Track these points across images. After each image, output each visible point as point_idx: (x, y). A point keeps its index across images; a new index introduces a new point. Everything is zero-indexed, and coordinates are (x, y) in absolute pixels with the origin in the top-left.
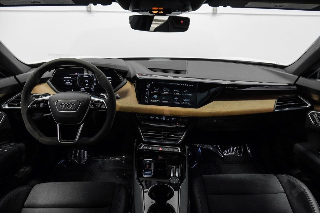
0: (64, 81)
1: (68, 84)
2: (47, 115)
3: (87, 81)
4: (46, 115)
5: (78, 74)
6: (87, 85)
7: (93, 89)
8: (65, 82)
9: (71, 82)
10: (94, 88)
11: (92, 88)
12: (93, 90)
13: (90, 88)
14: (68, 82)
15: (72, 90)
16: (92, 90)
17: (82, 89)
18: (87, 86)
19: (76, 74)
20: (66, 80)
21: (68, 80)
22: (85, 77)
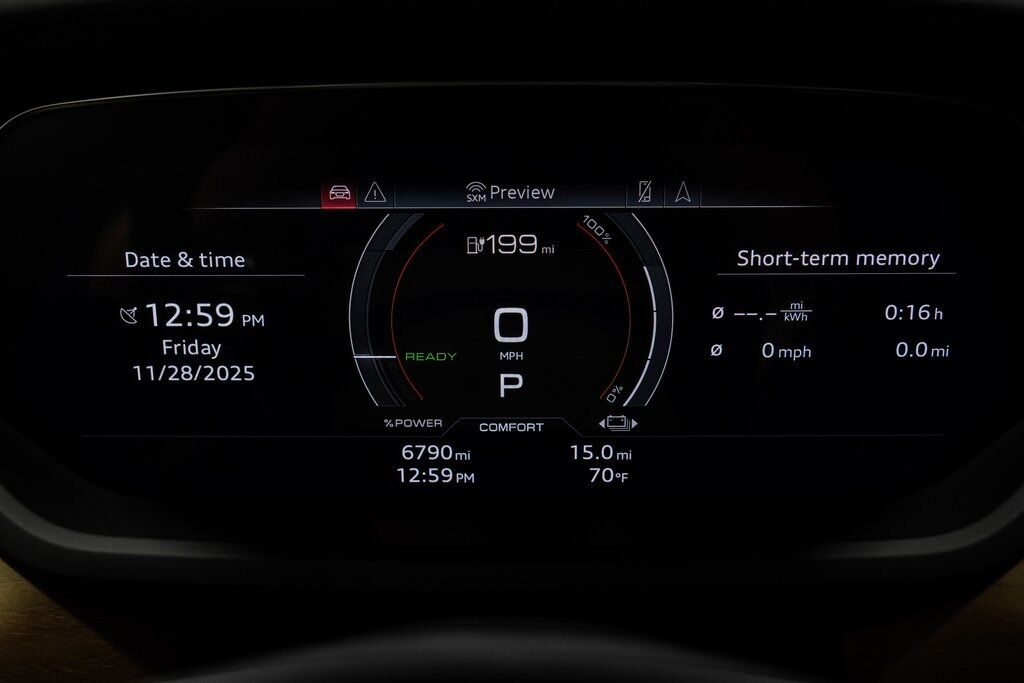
1: (187, 373)
5: (376, 198)
6: (510, 382)
7: (607, 451)
8: (146, 342)
9: (235, 344)
10: (620, 441)
11: (598, 438)
12: (607, 476)
13: (554, 442)
14: (192, 348)
16: (584, 467)
17: (433, 458)
18: (515, 407)
19: (340, 193)
20: (165, 314)
21: (188, 303)
22: (498, 246)
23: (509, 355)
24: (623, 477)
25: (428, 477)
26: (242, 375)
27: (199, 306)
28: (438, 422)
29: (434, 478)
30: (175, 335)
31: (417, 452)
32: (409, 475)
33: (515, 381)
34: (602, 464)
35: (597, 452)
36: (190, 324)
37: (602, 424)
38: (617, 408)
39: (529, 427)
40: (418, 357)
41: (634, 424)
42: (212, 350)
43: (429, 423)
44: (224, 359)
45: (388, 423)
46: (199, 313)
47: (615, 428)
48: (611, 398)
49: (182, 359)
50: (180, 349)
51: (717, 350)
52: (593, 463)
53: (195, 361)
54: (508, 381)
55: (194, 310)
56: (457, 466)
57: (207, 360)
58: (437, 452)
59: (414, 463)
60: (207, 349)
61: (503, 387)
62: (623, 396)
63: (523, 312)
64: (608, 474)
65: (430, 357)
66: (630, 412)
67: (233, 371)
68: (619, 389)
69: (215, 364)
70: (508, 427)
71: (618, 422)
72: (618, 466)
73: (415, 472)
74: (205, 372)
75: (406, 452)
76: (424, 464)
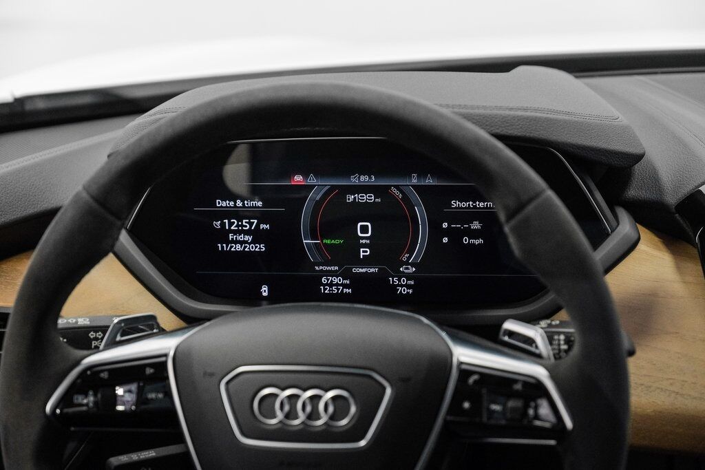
0: (217, 224)
1: (239, 248)
2: (135, 457)
3: (364, 229)
4: (124, 459)
5: (312, 180)
6: (364, 252)
7: (404, 281)
8: (223, 235)
9: (258, 236)
10: (409, 277)
11: (400, 275)
12: (404, 291)
14: (241, 238)
15: (265, 291)
16: (394, 287)
17: (335, 282)
18: (366, 262)
19: (298, 179)
20: (231, 224)
21: (240, 220)
22: (359, 199)
23: (364, 241)
24: (411, 291)
25: (332, 290)
26: (260, 248)
27: (244, 221)
28: (337, 268)
29: (335, 291)
30: (235, 232)
31: (328, 280)
32: (325, 289)
33: (366, 252)
34: (402, 286)
35: (399, 281)
36: (240, 228)
37: (401, 269)
38: (407, 263)
39: (372, 270)
40: (328, 242)
41: (414, 269)
42: (249, 238)
43: (333, 268)
44: (253, 242)
45: (317, 268)
46: (244, 224)
47: (406, 271)
48: (404, 259)
49: (236, 242)
50: (236, 238)
51: (445, 240)
52: (398, 285)
53: (241, 243)
54: (363, 252)
55: (242, 223)
56: (345, 286)
57: (246, 242)
58: (336, 280)
59: (327, 284)
60: (247, 238)
61: (362, 254)
62: (409, 258)
63: (369, 224)
64: (404, 290)
65: (333, 241)
66: (413, 265)
67: (256, 247)
68: (407, 255)
69: (250, 244)
70: (364, 270)
71: (407, 269)
72: (408, 286)
73: (327, 288)
74: (245, 247)
75: (324, 280)
76: (331, 285)
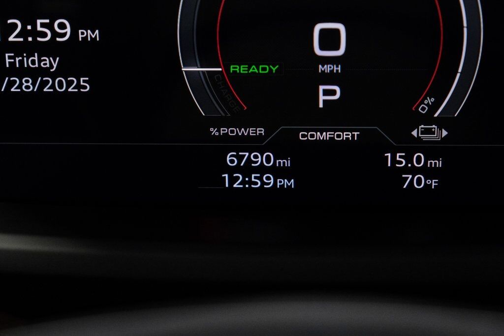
3: (330, 39)
6: (328, 95)
10: (431, 150)
12: (419, 182)
16: (397, 174)
17: (256, 164)
18: (332, 116)
23: (327, 68)
24: (434, 183)
25: (251, 182)
26: (78, 86)
27: (39, 22)
28: (261, 131)
29: (256, 183)
30: (17, 48)
31: (240, 158)
32: (233, 180)
33: (333, 93)
34: (414, 171)
35: (409, 159)
36: (30, 39)
37: (415, 133)
38: (428, 119)
39: (346, 135)
40: (242, 69)
41: (445, 133)
42: (51, 63)
43: (251, 131)
44: (63, 71)
45: (214, 131)
46: (39, 29)
47: (426, 137)
48: (423, 109)
49: (22, 72)
50: (21, 62)
52: (406, 170)
53: (35, 74)
54: (326, 92)
55: (34, 26)
56: (277, 172)
57: (45, 72)
58: (259, 159)
59: (237, 169)
60: (46, 62)
61: (322, 98)
62: (434, 107)
63: (341, 27)
64: (419, 180)
65: (254, 69)
66: (441, 122)
67: (69, 83)
68: (430, 101)
69: (54, 76)
70: (326, 136)
71: (429, 131)
72: (428, 172)
73: (238, 178)
74: (44, 84)
75: (230, 158)
76: (247, 170)
